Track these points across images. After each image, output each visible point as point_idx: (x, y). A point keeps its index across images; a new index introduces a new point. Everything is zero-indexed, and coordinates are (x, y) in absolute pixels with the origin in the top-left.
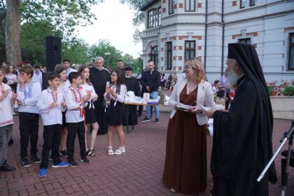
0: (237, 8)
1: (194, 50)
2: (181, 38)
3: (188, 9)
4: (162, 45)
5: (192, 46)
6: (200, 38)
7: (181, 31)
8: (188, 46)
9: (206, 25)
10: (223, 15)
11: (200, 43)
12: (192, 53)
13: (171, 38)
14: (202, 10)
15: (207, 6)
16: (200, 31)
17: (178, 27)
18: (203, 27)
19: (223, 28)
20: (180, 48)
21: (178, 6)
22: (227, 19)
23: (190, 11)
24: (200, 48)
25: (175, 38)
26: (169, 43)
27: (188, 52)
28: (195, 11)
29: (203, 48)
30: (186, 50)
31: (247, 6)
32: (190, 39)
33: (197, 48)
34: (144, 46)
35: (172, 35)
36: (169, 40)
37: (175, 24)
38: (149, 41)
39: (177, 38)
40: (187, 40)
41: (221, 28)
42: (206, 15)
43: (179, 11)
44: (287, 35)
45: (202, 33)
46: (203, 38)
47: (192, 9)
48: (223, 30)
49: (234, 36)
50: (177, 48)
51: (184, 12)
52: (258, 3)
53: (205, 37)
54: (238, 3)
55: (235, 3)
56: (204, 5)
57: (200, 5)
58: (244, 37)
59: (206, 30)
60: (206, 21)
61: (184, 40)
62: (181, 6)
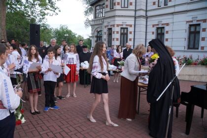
0: (156, 7)
1: (127, 34)
2: (118, 26)
3: (123, 6)
4: (105, 30)
5: (125, 31)
6: (131, 26)
7: (118, 21)
8: (122, 32)
9: (135, 17)
10: (146, 11)
11: (131, 29)
12: (125, 36)
13: (111, 25)
14: (133, 7)
15: (136, 4)
16: (131, 21)
17: (117, 19)
18: (133, 19)
19: (147, 19)
20: (117, 32)
21: (116, 4)
22: (149, 14)
23: (124, 7)
24: (131, 33)
25: (114, 26)
26: (110, 29)
27: (122, 36)
28: (127, 7)
29: (133, 33)
30: (121, 34)
31: (162, 5)
32: (124, 26)
33: (129, 33)
34: (92, 30)
35: (112, 23)
36: (109, 27)
37: (114, 16)
38: (96, 27)
39: (116, 26)
40: (122, 27)
41: (145, 20)
42: (136, 11)
43: (117, 7)
44: (187, 26)
45: (132, 23)
46: (133, 26)
47: (126, 6)
48: (147, 21)
49: (153, 26)
50: (115, 33)
51: (120, 8)
52: (170, 4)
53: (135, 25)
54: (157, 3)
55: (155, 3)
56: (134, 4)
57: (131, 4)
58: (160, 26)
59: (135, 21)
60: (135, 14)
61: (120, 27)
62: (118, 4)
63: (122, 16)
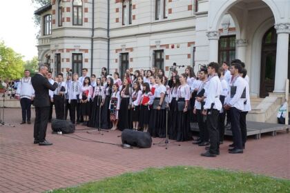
0: (119, 25)
1: (81, 62)
2: (68, 50)
3: (75, 23)
4: (53, 56)
5: (80, 59)
6: (86, 51)
7: (69, 44)
8: (75, 59)
9: (92, 40)
10: (108, 30)
11: (87, 56)
12: (80, 65)
13: (60, 50)
14: (88, 25)
15: (93, 21)
16: (86, 45)
17: (66, 41)
18: (90, 41)
19: (109, 42)
20: (68, 60)
21: (65, 20)
22: (112, 34)
23: (78, 24)
24: (86, 60)
25: (62, 50)
26: (58, 55)
27: (75, 64)
28: (82, 25)
29: (90, 61)
30: (74, 62)
31: (126, 24)
32: (77, 52)
33: (84, 60)
35: (60, 47)
36: (57, 52)
37: (62, 38)
39: (65, 51)
40: (74, 52)
41: (107, 43)
42: (93, 30)
43: (66, 24)
44: (152, 52)
45: (89, 47)
46: (90, 51)
47: (80, 23)
48: (109, 45)
49: (117, 51)
50: (65, 60)
51: (72, 26)
52: (134, 23)
53: (92, 50)
54: (120, 20)
55: (117, 20)
56: (90, 20)
57: (86, 20)
58: (124, 51)
59: (92, 44)
60: (93, 35)
61: (71, 52)
62: (68, 19)
63: (74, 37)
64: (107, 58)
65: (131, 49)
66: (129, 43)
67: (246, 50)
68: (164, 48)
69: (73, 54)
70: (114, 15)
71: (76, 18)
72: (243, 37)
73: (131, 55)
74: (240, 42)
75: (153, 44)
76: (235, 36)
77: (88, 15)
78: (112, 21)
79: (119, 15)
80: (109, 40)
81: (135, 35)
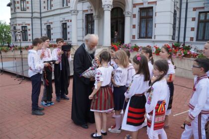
1: (27, 31)
2: (19, 25)
3: (22, 9)
6: (29, 25)
7: (19, 21)
8: (24, 29)
9: (32, 18)
10: (41, 13)
11: (29, 27)
14: (29, 10)
15: (32, 8)
16: (29, 21)
17: (18, 19)
18: (30, 20)
22: (43, 15)
23: (24, 10)
24: (29, 30)
25: (16, 24)
26: (15, 28)
28: (26, 11)
29: (31, 30)
31: (49, 10)
32: (24, 25)
42: (32, 13)
43: (18, 10)
45: (30, 22)
46: (31, 25)
48: (41, 21)
49: (45, 24)
51: (20, 11)
52: (53, 8)
54: (46, 8)
55: (45, 8)
56: (30, 8)
57: (28, 8)
58: (48, 24)
59: (32, 21)
60: (32, 16)
61: (21, 26)
62: (18, 8)
64: (40, 28)
65: (52, 23)
66: (50, 20)
67: (99, 21)
68: (67, 22)
69: (22, 27)
70: (43, 5)
71: (22, 7)
72: (96, 15)
73: (52, 26)
74: (95, 17)
75: (62, 20)
76: (92, 14)
77: (29, 5)
78: (42, 8)
79: (45, 5)
80: (41, 18)
81: (53, 15)
